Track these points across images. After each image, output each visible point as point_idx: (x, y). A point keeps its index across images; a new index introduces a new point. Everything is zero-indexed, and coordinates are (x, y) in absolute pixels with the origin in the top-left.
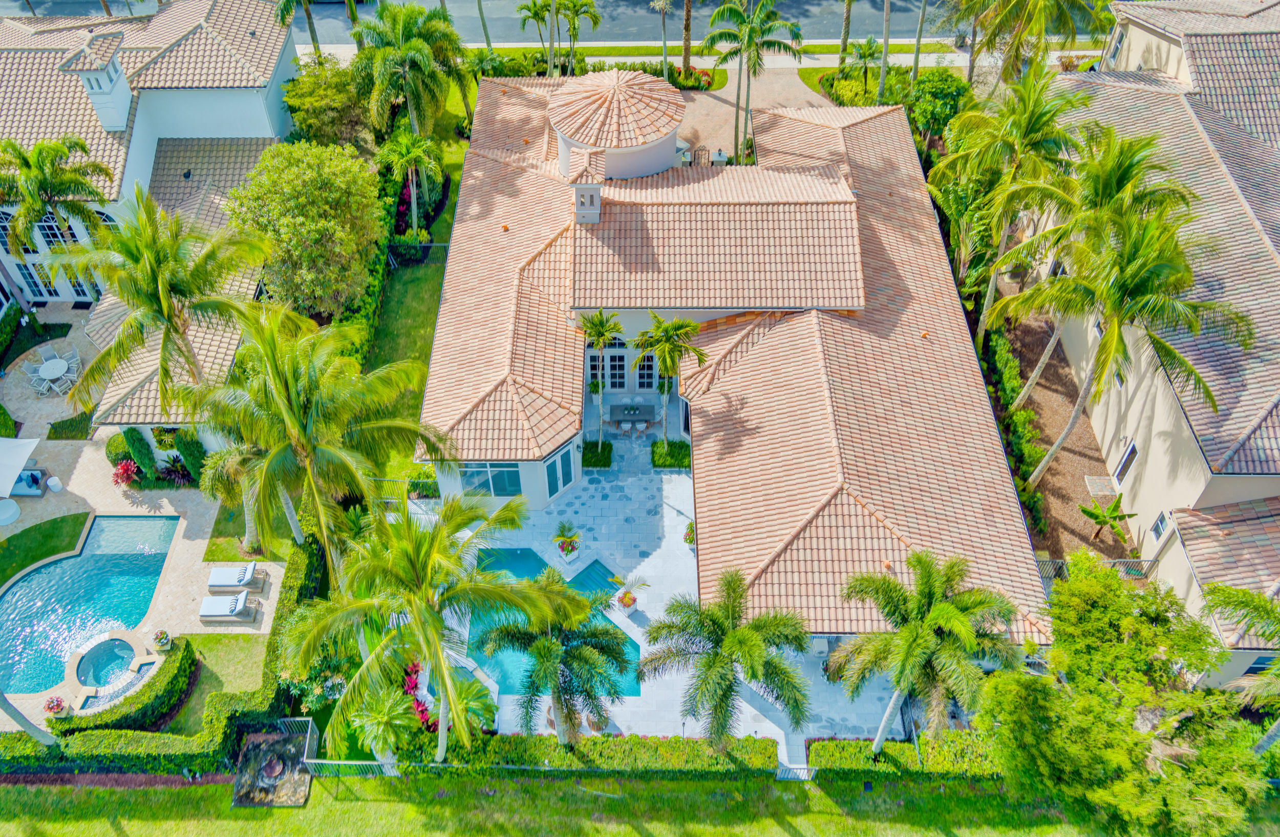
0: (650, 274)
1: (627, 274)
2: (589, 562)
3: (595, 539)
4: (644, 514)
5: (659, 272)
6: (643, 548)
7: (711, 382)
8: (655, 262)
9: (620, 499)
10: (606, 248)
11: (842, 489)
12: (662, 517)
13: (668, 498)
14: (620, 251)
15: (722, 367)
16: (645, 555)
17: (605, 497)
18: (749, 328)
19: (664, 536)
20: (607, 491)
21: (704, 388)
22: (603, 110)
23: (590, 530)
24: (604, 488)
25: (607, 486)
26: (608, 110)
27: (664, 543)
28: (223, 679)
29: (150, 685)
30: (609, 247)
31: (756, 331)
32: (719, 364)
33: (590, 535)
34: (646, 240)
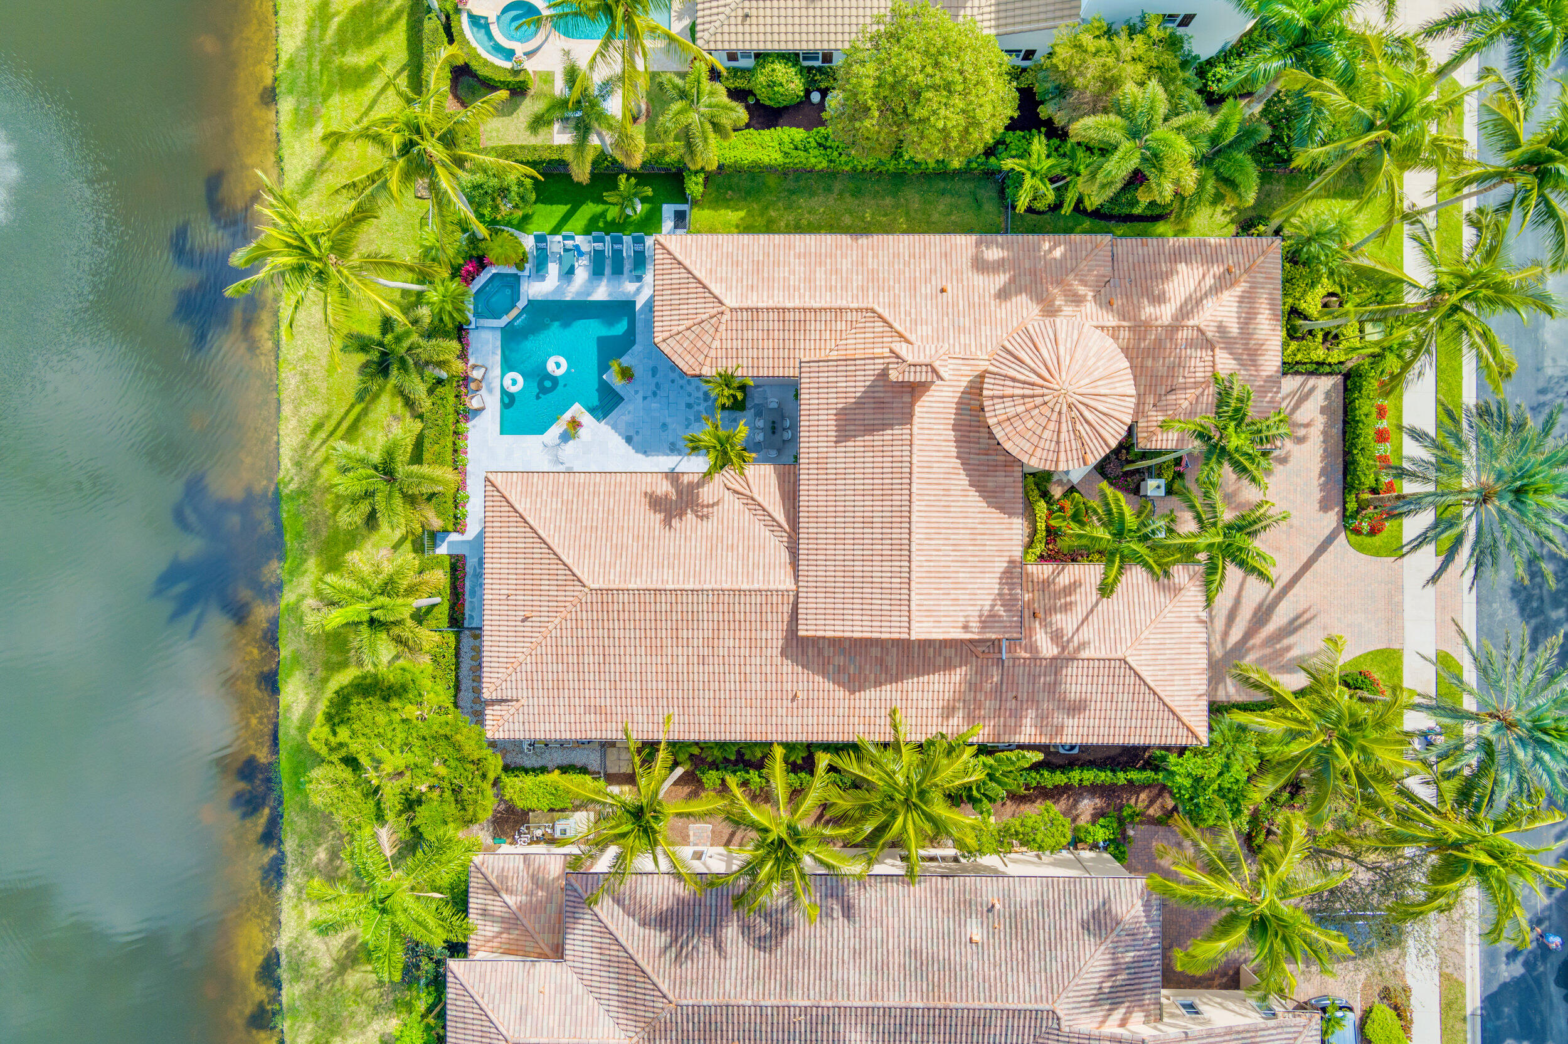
0: (834, 434)
1: (834, 412)
2: (622, 393)
3: (645, 398)
4: (671, 439)
5: (836, 442)
6: (636, 439)
7: (736, 492)
8: (847, 438)
9: (687, 419)
10: (863, 389)
11: (584, 586)
12: (668, 455)
13: (689, 461)
14: (860, 403)
15: (750, 501)
16: (629, 440)
17: (689, 406)
18: (787, 527)
19: (648, 456)
20: (696, 408)
21: (729, 485)
22: (1034, 378)
23: (655, 394)
24: (699, 404)
25: (702, 408)
26: (1033, 384)
27: (640, 456)
28: (515, 115)
29: (486, 63)
30: (865, 392)
31: (784, 534)
32: (753, 499)
33: (649, 393)
34: (870, 429)
